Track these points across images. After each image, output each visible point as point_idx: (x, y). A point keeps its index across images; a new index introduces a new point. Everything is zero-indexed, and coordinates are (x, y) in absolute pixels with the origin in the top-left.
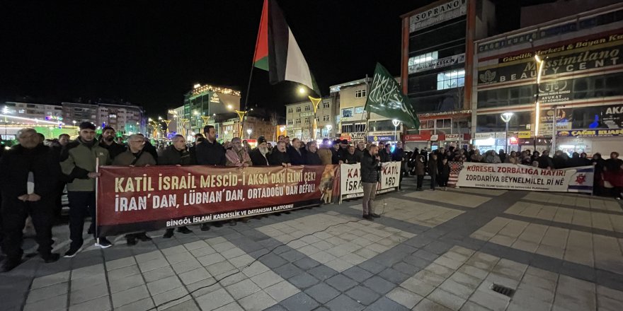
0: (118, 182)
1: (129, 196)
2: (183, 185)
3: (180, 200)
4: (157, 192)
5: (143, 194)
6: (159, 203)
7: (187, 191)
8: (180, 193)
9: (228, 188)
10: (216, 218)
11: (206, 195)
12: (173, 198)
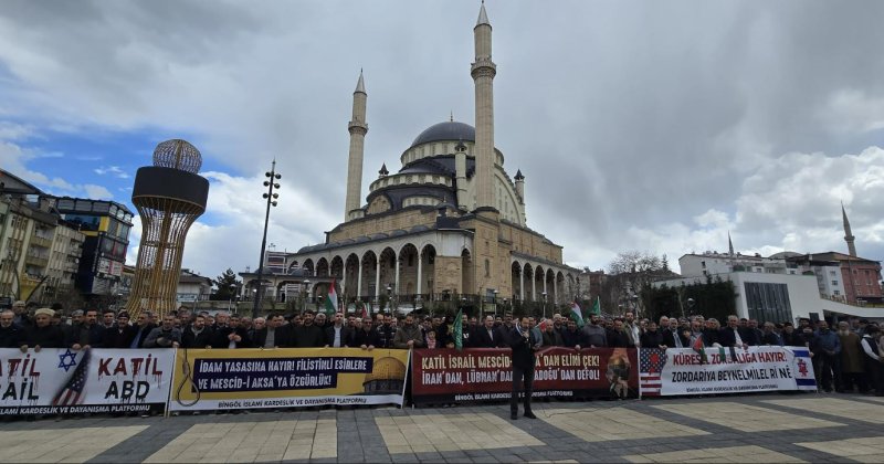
0: (424, 360)
1: (430, 371)
2: (466, 365)
3: (464, 378)
4: (448, 370)
5: (439, 371)
6: (452, 379)
7: (469, 370)
8: (465, 371)
9: (501, 369)
10: (494, 396)
11: (484, 374)
12: (459, 375)
